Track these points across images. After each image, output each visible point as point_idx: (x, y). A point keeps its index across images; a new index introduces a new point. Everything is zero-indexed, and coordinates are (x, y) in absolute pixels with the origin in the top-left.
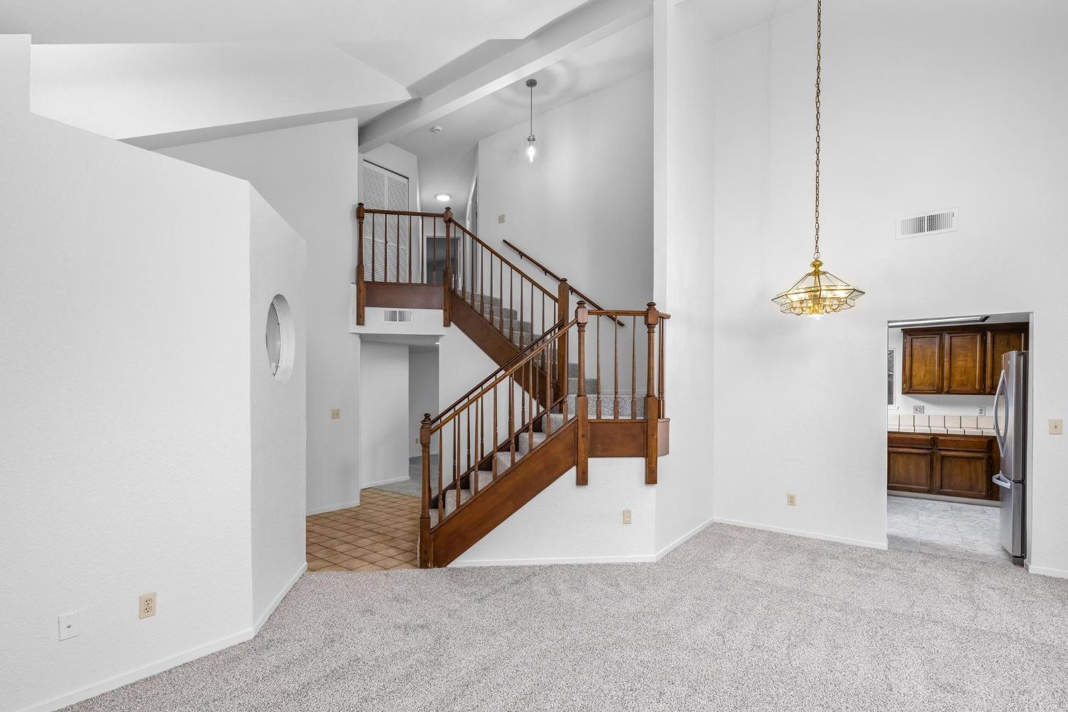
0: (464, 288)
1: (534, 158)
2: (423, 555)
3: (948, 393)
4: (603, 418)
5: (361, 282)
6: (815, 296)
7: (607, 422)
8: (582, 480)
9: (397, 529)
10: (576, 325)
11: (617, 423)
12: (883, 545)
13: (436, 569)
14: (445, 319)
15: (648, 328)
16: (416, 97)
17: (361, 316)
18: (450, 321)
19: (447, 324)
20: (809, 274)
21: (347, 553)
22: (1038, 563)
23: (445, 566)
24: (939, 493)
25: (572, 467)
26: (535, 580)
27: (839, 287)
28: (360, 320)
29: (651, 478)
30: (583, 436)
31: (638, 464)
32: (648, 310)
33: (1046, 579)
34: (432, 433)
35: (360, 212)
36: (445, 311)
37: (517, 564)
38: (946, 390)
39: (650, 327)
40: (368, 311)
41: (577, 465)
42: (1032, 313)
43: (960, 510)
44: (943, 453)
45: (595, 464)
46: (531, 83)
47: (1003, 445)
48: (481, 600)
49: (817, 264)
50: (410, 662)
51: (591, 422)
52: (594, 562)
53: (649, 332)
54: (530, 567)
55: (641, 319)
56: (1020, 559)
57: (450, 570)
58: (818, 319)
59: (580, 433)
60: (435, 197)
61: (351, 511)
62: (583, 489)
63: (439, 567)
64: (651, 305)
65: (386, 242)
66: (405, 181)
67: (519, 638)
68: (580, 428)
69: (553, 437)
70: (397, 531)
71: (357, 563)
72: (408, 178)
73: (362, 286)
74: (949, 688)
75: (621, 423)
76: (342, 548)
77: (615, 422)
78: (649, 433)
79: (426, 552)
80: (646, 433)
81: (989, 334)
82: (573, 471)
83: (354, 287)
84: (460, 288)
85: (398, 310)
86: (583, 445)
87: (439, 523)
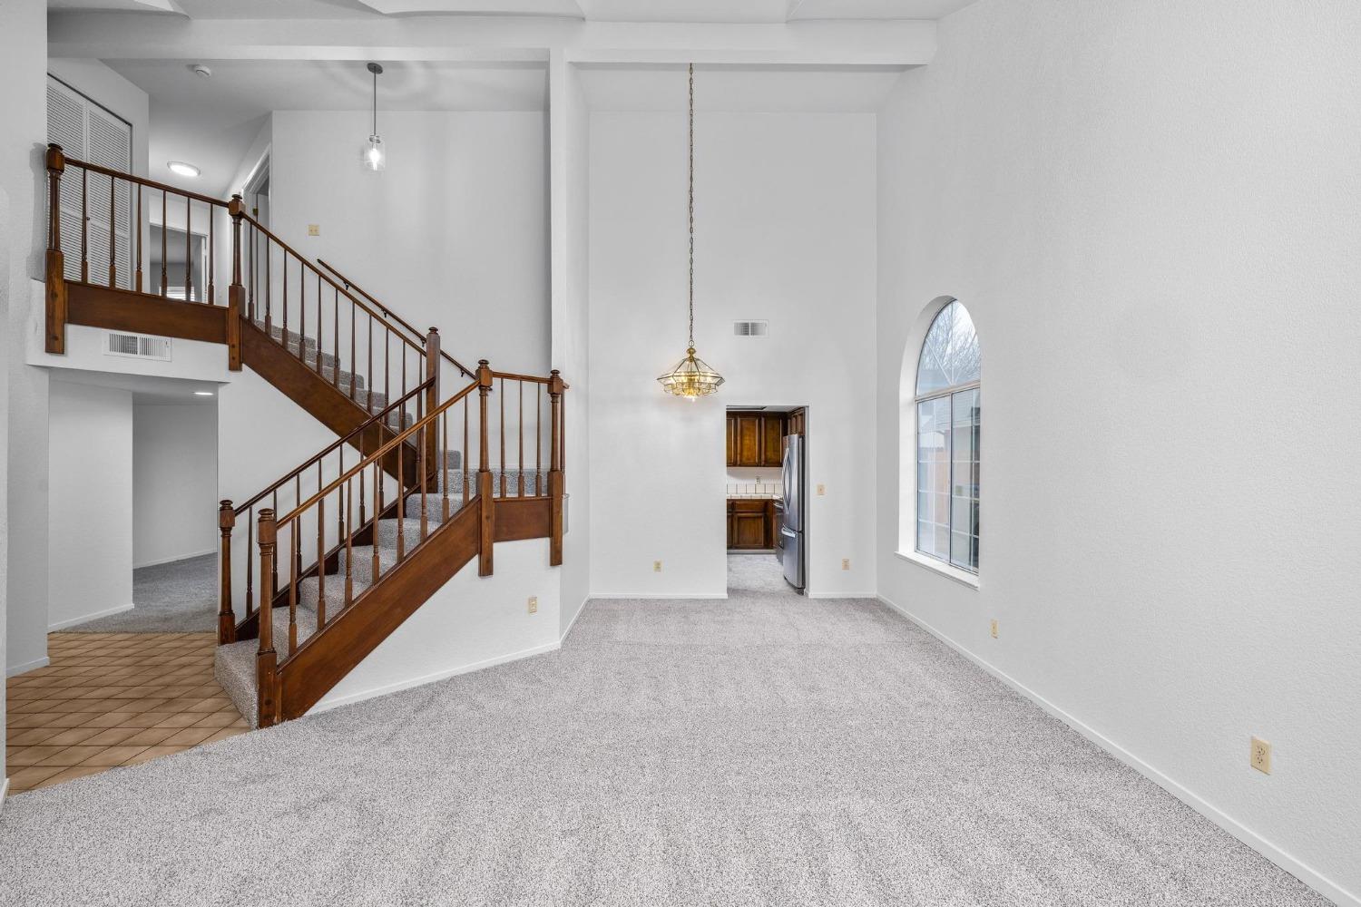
0: (268, 318)
1: (378, 165)
2: (264, 708)
3: (740, 466)
4: (508, 495)
5: (57, 281)
6: (691, 380)
7: (512, 501)
8: (486, 570)
9: (168, 686)
10: (477, 388)
11: (522, 501)
12: (725, 595)
13: (287, 723)
14: (232, 359)
15: (553, 397)
16: (181, 11)
17: (56, 338)
18: (241, 363)
19: (234, 366)
20: (685, 360)
21: (85, 743)
22: (815, 589)
23: (300, 716)
24: (737, 548)
25: (472, 557)
26: (443, 699)
27: (709, 374)
28: (55, 344)
29: (556, 558)
30: (487, 518)
31: (544, 543)
32: (552, 378)
33: (819, 600)
34: (278, 527)
35: (53, 160)
36: (232, 347)
37: (407, 687)
38: (738, 463)
39: (554, 395)
40: (74, 333)
41: (481, 554)
42: (808, 407)
43: (750, 559)
44: (739, 514)
45: (501, 550)
46: (375, 68)
47: (788, 505)
48: (389, 740)
49: (691, 351)
50: (338, 847)
51: (495, 501)
52: (499, 663)
53: (553, 402)
54: (425, 686)
55: (544, 387)
56: (800, 589)
57: (311, 718)
58: (694, 400)
59: (484, 515)
60: (168, 165)
61: (34, 678)
62: (487, 580)
63: (292, 718)
64: (555, 373)
65: (85, 219)
66: (125, 128)
67: (469, 768)
68: (484, 509)
69: (450, 522)
70: (169, 689)
71: (122, 754)
72: (130, 125)
73: (59, 288)
74: (812, 689)
75: (527, 501)
76: (69, 738)
77: (521, 499)
78: (555, 511)
79: (268, 703)
80: (551, 509)
81: (763, 419)
82: (476, 560)
83: (40, 289)
84: (262, 319)
85: (139, 336)
86: (487, 529)
87: (291, 655)
